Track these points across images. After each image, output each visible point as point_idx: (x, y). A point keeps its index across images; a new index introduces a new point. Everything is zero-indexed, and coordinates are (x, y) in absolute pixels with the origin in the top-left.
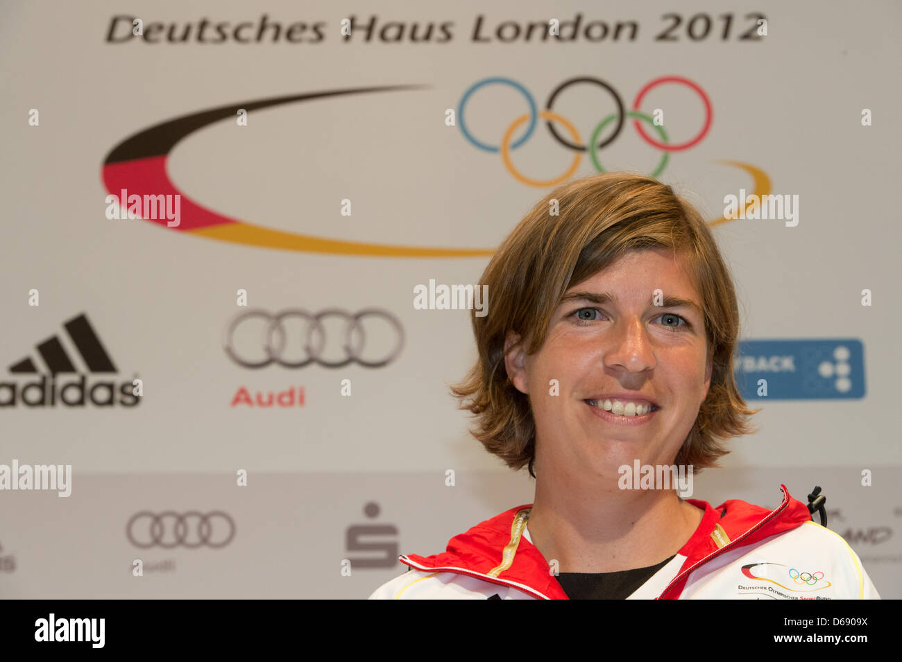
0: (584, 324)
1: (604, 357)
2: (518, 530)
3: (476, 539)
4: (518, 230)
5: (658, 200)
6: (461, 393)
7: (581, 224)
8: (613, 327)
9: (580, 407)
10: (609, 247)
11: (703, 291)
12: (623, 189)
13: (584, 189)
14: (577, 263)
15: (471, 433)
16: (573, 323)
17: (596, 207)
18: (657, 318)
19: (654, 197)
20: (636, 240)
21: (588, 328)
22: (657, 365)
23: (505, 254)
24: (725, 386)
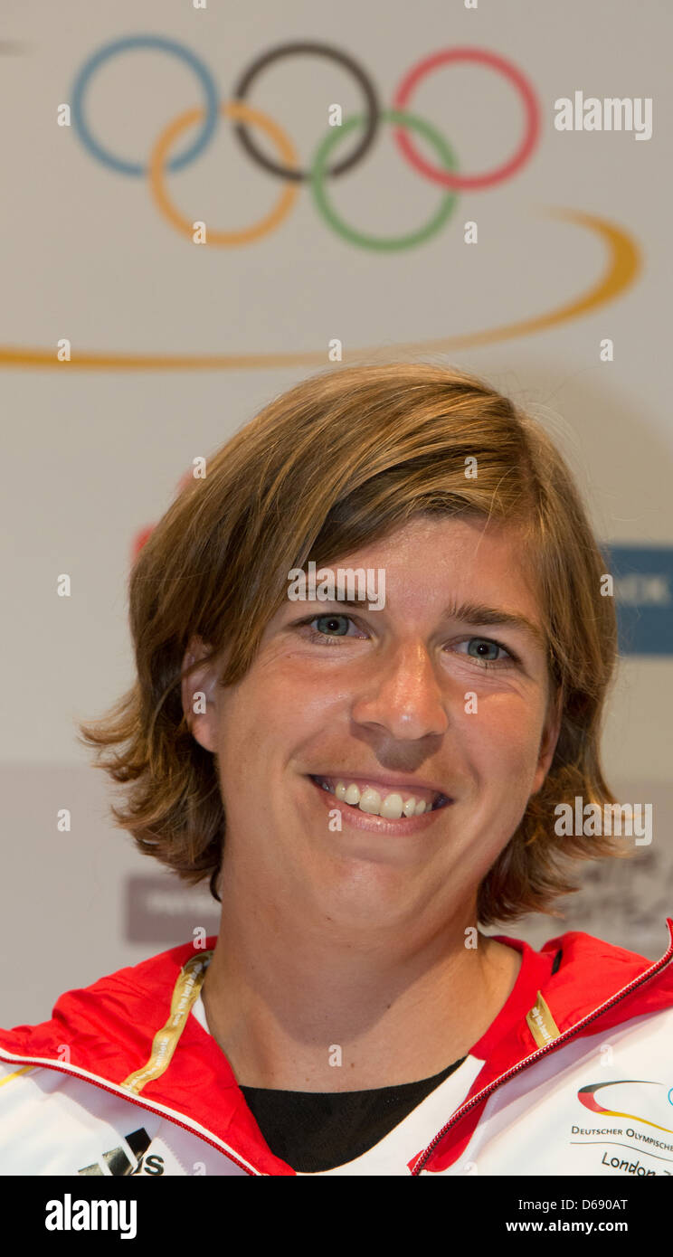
0: (325, 641)
1: (354, 706)
2: (184, 1001)
3: (106, 1002)
4: (224, 455)
5: (480, 427)
6: (99, 740)
7: (335, 459)
8: (376, 652)
9: (303, 788)
10: (381, 507)
11: (547, 599)
12: (418, 401)
13: (348, 393)
14: (323, 528)
15: (114, 812)
16: (304, 637)
17: (367, 429)
18: (459, 643)
19: (474, 420)
20: (431, 499)
21: (330, 650)
22: (450, 725)
23: (198, 497)
24: (581, 768)
